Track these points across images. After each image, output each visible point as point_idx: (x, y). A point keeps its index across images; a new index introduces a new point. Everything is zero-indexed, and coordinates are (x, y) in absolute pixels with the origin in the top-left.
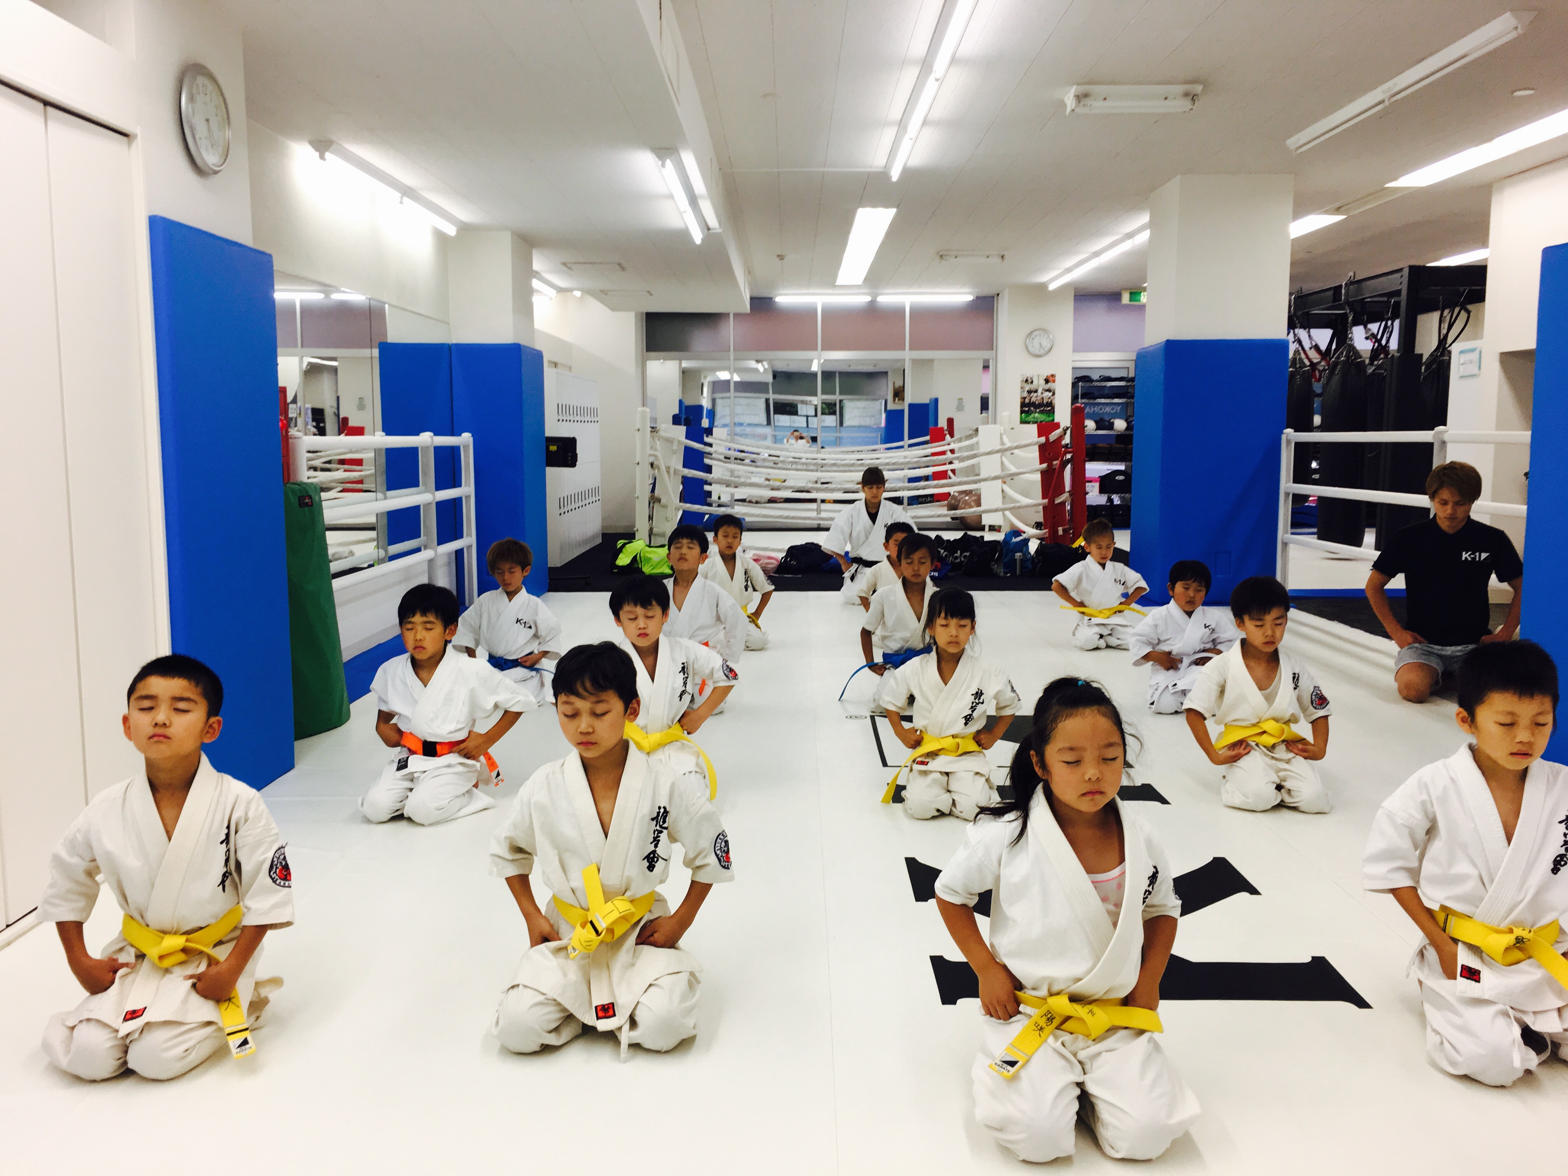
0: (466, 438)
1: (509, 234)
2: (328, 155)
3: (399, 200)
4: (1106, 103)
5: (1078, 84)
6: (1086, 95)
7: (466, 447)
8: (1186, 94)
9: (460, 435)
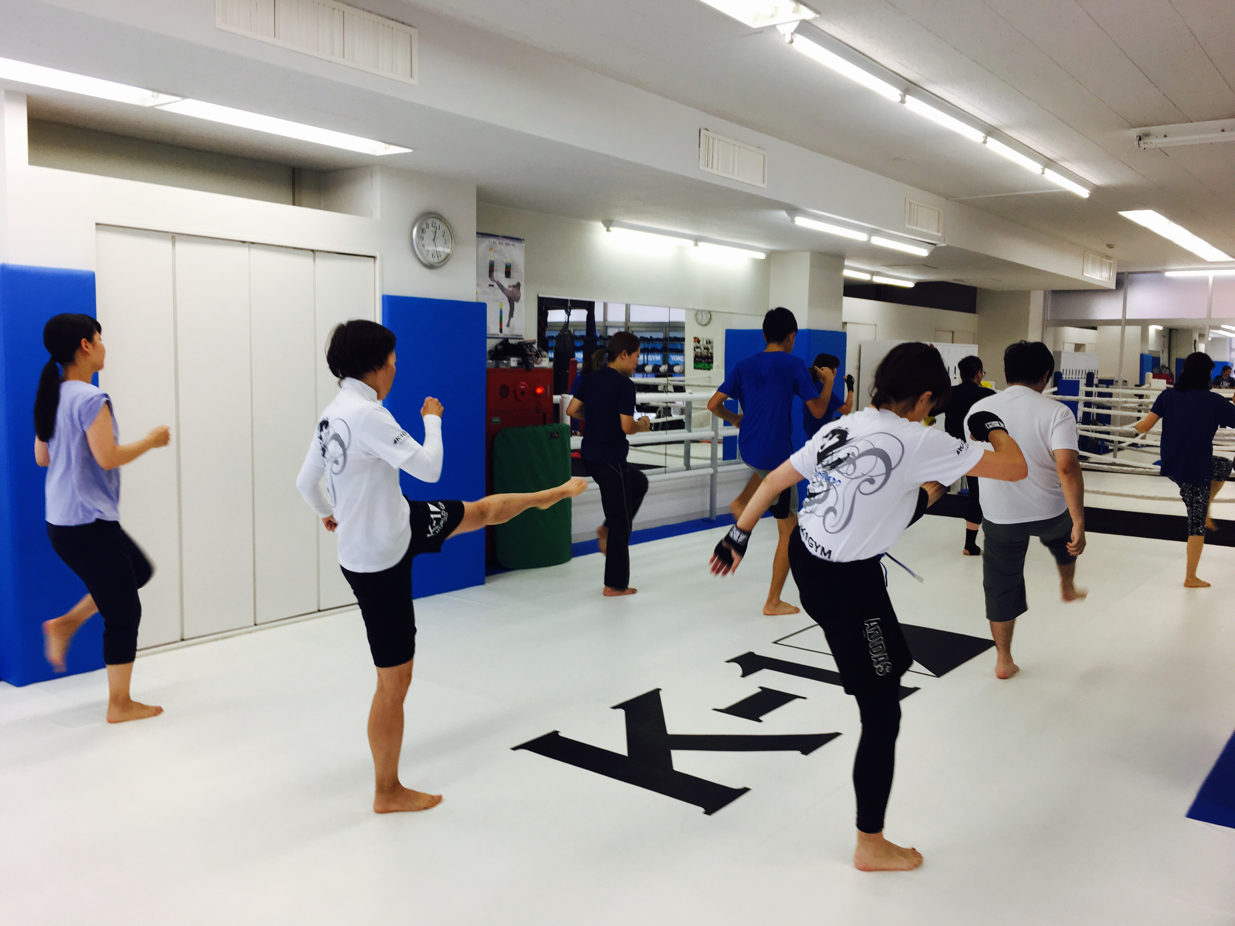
1: (808, 253)
2: (611, 228)
3: (695, 244)
4: (1167, 139)
5: (1137, 127)
6: (1147, 135)
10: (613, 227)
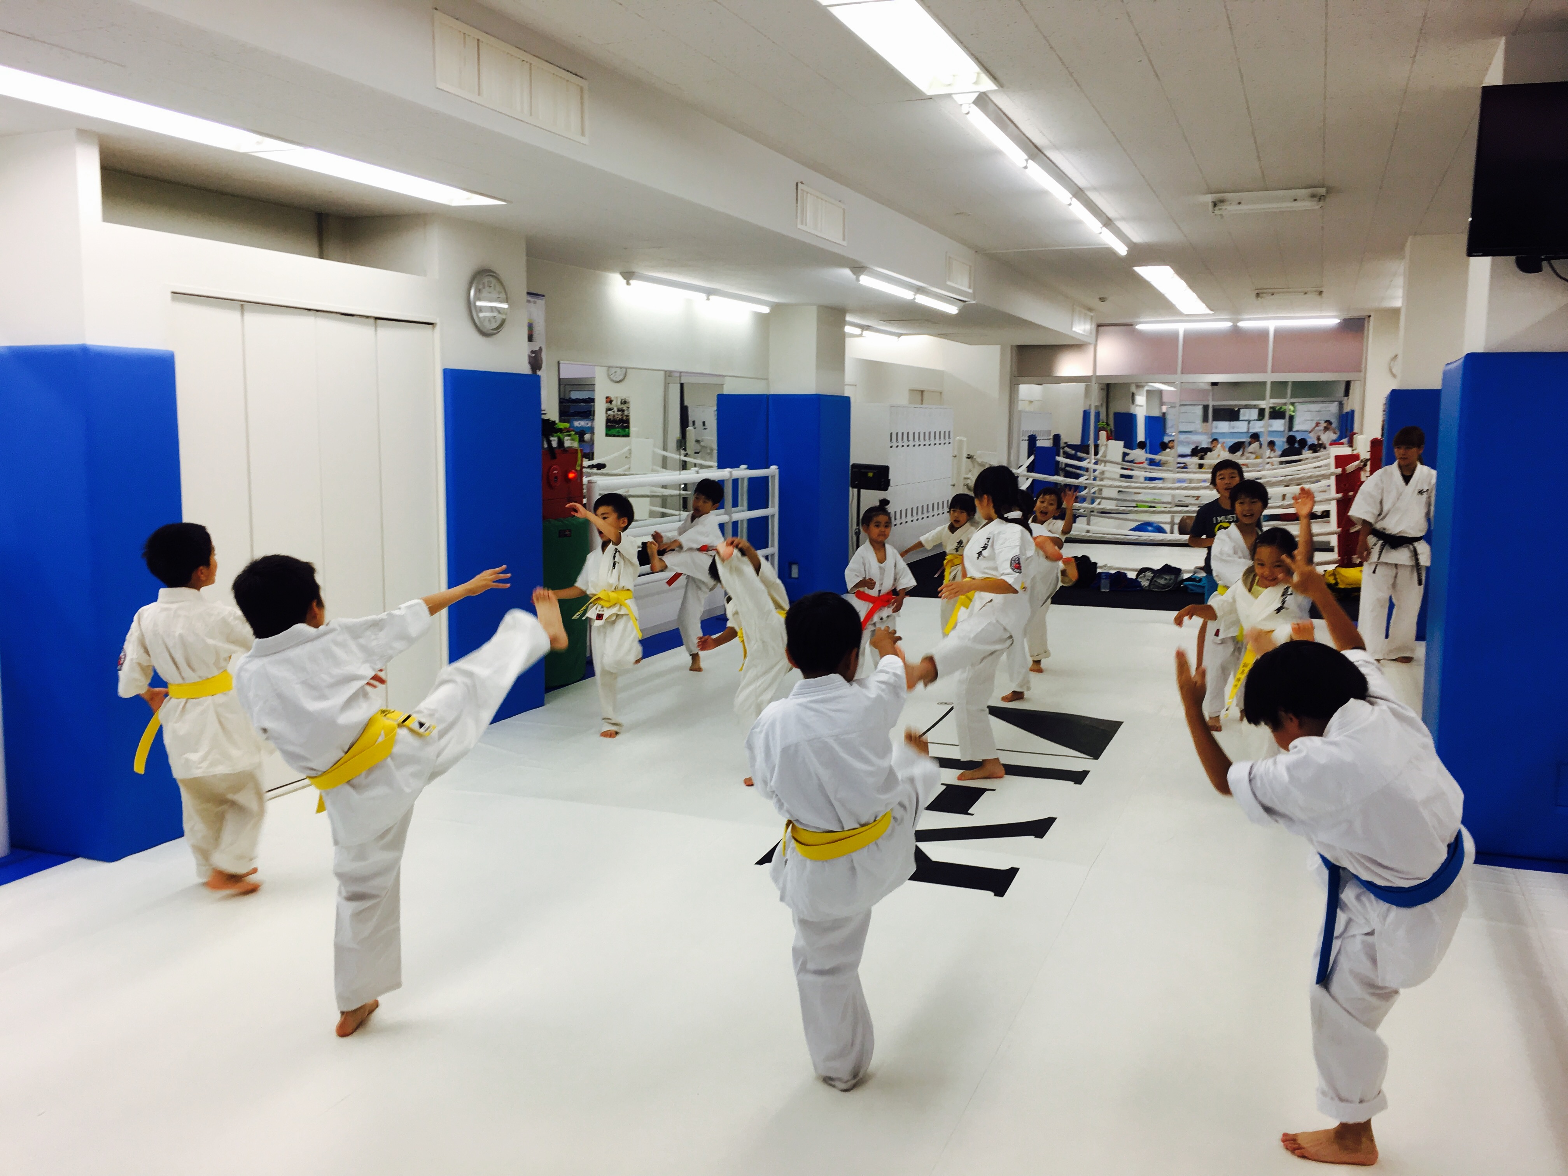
0: (773, 470)
1: (815, 308)
2: (631, 282)
3: (706, 298)
4: (1240, 207)
5: (1211, 193)
6: (1222, 201)
7: (773, 477)
8: (1313, 196)
9: (769, 468)
10: (633, 279)
